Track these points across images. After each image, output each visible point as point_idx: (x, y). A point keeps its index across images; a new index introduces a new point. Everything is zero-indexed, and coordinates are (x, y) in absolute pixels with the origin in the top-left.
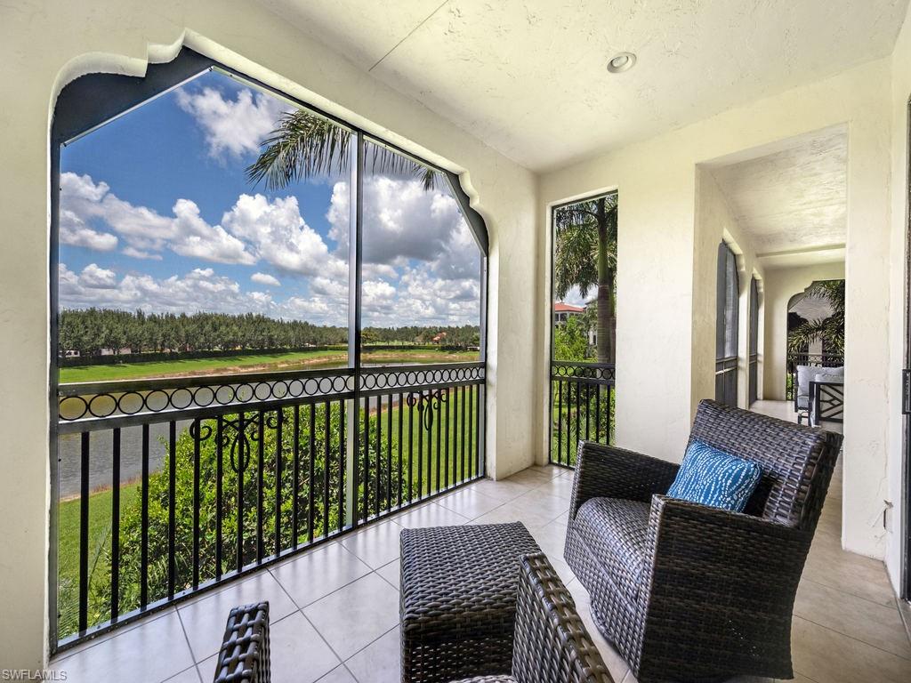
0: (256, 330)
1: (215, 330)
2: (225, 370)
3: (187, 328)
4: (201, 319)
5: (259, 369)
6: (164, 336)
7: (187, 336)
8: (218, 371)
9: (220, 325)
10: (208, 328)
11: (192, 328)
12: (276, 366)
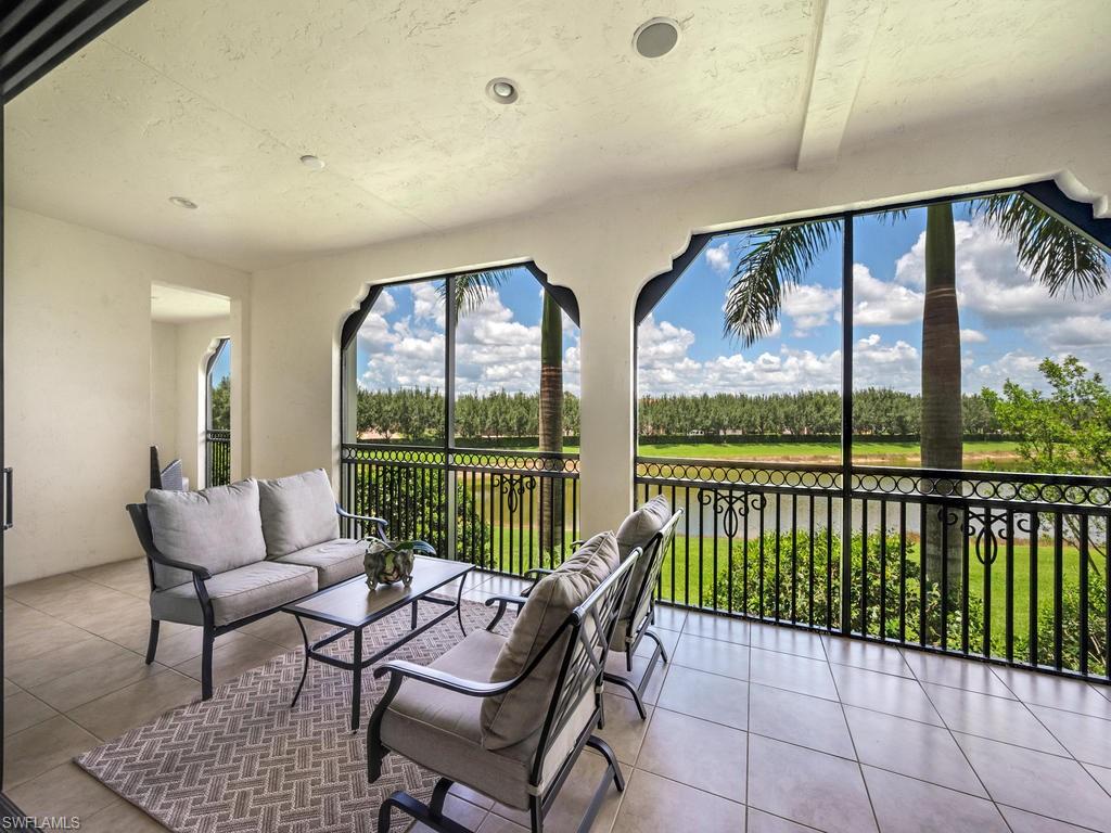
0: (877, 409)
1: (819, 410)
2: (825, 458)
3: (786, 409)
4: (803, 400)
5: (874, 460)
6: (762, 418)
7: (787, 417)
8: (815, 458)
9: (825, 404)
10: (810, 408)
11: (793, 407)
12: (904, 459)
